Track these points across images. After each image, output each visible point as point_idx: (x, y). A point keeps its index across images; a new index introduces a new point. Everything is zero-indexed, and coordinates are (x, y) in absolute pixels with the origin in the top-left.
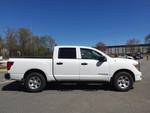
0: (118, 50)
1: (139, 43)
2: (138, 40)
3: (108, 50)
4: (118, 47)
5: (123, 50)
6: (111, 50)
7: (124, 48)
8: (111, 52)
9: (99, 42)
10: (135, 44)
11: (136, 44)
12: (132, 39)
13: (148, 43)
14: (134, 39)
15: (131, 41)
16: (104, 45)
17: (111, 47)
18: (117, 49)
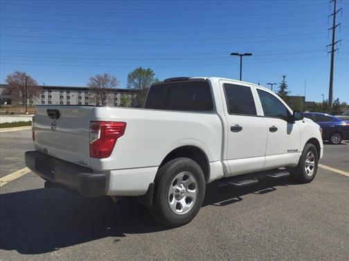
0: (68, 98)
1: (116, 85)
2: (115, 79)
3: (43, 97)
4: (69, 89)
5: (80, 98)
6: (50, 97)
7: (83, 95)
8: (50, 102)
9: (18, 73)
10: (109, 86)
11: (109, 88)
12: (103, 75)
13: (133, 87)
14: (106, 76)
15: (100, 79)
16: (32, 81)
17: (50, 89)
18: (65, 94)
